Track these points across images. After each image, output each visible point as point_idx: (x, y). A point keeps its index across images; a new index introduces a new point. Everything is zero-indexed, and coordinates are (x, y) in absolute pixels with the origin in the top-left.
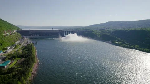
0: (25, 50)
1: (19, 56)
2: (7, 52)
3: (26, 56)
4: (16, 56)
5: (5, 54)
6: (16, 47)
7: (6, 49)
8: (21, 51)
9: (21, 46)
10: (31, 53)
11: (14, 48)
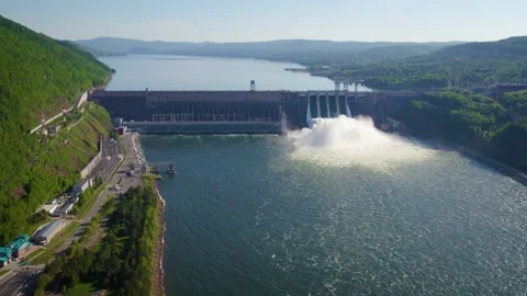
0: (116, 231)
1: (85, 271)
2: (45, 239)
4: (75, 278)
5: (36, 248)
6: (79, 204)
7: (41, 217)
9: (104, 196)
10: (138, 255)
11: (73, 212)
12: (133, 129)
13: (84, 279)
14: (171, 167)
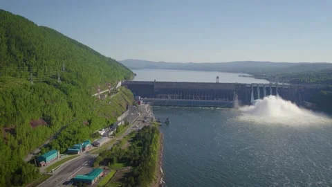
0: (137, 143)
1: (120, 158)
2: (99, 144)
3: (134, 161)
4: (115, 160)
5: (94, 148)
6: (117, 132)
7: (96, 135)
8: (125, 146)
9: (129, 130)
10: (148, 153)
11: (114, 135)
12: (146, 102)
13: (120, 161)
14: (168, 119)
